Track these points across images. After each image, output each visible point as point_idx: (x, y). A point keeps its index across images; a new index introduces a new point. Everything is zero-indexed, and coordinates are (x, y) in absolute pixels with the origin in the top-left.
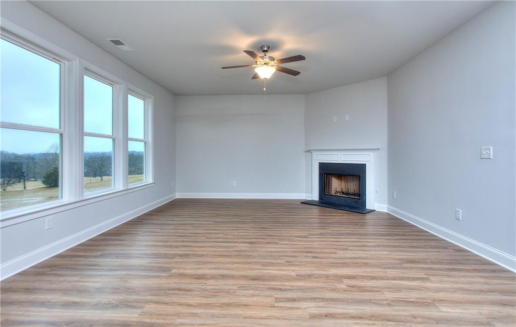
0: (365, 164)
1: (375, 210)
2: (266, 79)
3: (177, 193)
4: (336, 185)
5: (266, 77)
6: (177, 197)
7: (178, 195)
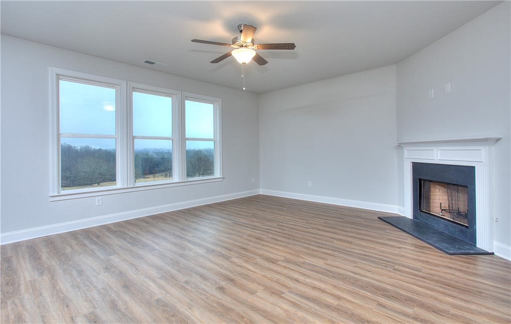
0: (474, 167)
1: (493, 254)
2: (245, 63)
3: (261, 189)
4: (439, 198)
5: (245, 62)
6: (261, 193)
7: (262, 192)
